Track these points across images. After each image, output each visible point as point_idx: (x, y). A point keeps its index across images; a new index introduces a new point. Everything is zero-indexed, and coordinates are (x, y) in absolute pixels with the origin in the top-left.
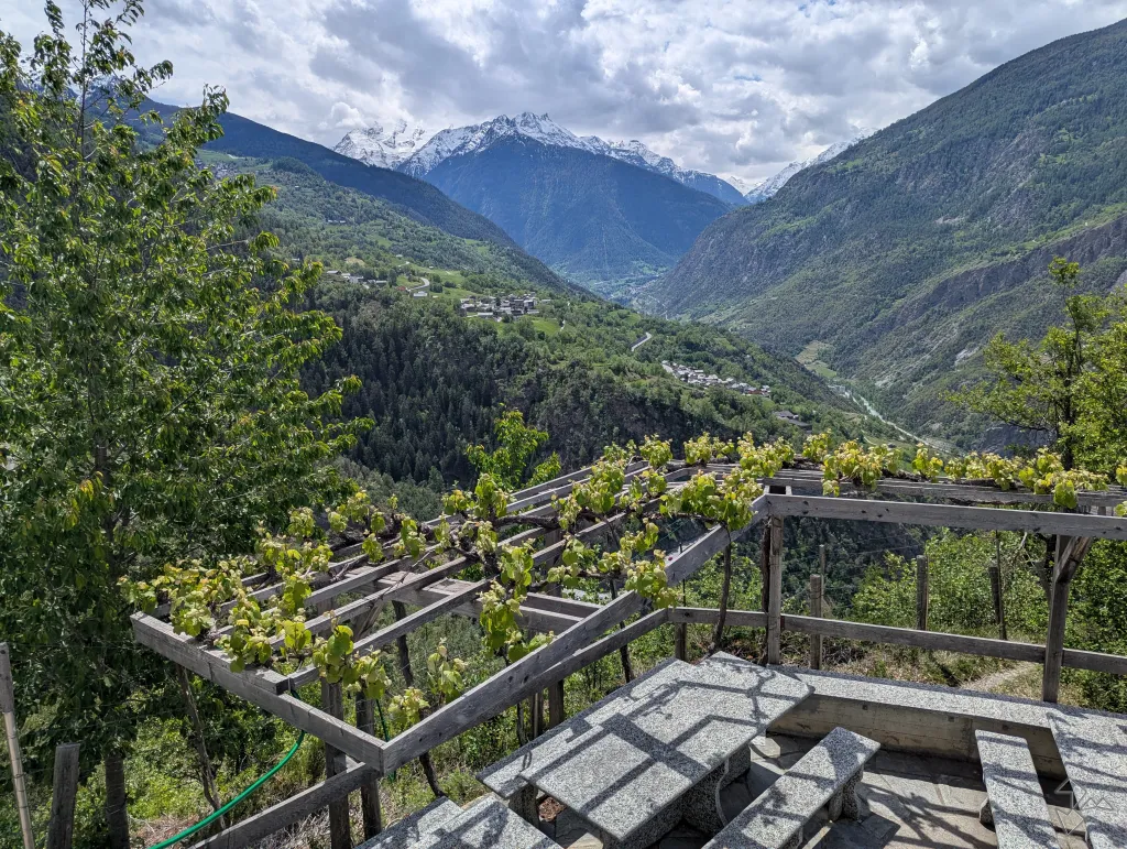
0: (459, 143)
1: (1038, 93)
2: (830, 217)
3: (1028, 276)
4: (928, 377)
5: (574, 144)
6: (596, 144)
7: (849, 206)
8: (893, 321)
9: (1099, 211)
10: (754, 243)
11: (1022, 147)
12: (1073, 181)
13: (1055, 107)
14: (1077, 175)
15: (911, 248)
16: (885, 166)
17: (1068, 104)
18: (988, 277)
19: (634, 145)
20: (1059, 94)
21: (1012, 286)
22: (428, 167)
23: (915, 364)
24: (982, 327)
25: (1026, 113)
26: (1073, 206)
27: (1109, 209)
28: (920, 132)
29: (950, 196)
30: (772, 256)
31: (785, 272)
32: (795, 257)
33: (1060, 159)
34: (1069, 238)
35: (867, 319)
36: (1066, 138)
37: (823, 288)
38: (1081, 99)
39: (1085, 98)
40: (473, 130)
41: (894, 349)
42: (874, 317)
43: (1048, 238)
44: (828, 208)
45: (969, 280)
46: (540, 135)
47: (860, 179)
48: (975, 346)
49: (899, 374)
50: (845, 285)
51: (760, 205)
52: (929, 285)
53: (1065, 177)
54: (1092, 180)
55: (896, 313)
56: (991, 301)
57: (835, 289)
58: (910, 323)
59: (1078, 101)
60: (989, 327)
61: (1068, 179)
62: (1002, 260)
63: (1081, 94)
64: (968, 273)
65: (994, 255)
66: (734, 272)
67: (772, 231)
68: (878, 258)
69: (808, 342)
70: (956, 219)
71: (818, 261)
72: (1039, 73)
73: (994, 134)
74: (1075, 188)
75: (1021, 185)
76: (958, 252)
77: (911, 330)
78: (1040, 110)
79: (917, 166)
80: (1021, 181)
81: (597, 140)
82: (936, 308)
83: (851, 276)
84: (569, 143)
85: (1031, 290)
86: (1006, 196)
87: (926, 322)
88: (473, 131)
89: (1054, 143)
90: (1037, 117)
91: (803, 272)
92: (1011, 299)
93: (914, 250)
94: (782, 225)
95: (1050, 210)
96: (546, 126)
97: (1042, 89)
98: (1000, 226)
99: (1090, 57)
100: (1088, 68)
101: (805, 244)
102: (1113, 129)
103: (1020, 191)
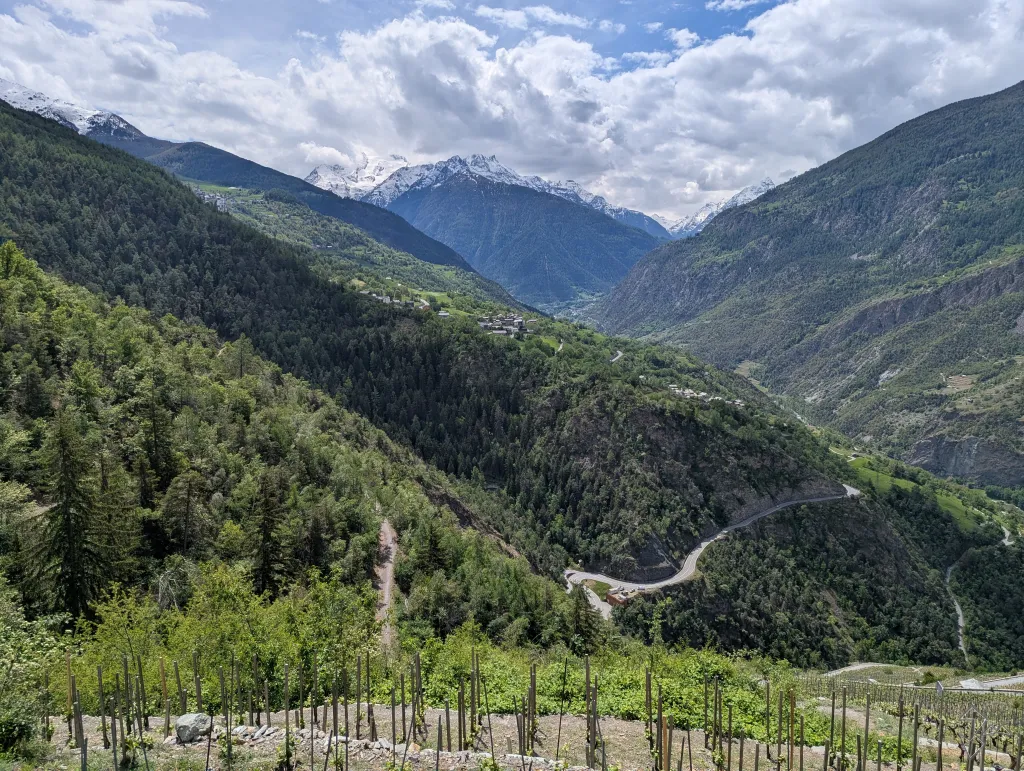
0: (415, 179)
1: (938, 148)
2: (754, 251)
3: (941, 307)
4: (855, 394)
5: (518, 183)
6: (538, 183)
7: (771, 243)
8: (818, 344)
9: (1000, 251)
10: (685, 273)
11: (925, 195)
12: (974, 225)
13: (954, 160)
14: (977, 220)
15: (830, 280)
16: (803, 208)
17: (965, 158)
18: (904, 307)
19: (570, 184)
20: (956, 150)
21: (926, 315)
22: (388, 200)
23: (843, 382)
24: (902, 351)
25: (928, 165)
26: (975, 246)
27: (1010, 250)
28: (832, 180)
29: (862, 234)
30: (703, 284)
31: (715, 299)
32: (723, 286)
33: (961, 205)
34: (976, 274)
35: (794, 342)
36: (965, 187)
37: (752, 314)
38: (976, 155)
39: (980, 154)
40: (428, 167)
41: (820, 368)
42: (799, 341)
43: (957, 274)
44: (752, 244)
45: (887, 309)
46: (489, 174)
47: (781, 218)
48: (896, 368)
49: (827, 391)
50: (773, 312)
51: (689, 239)
52: (850, 313)
53: (966, 221)
54: (990, 224)
55: (820, 337)
56: (909, 328)
57: (763, 315)
58: (833, 346)
59: (974, 157)
60: (908, 351)
61: (970, 223)
62: (917, 292)
63: (976, 150)
64: (886, 303)
65: (909, 287)
66: (667, 298)
67: (702, 263)
68: (801, 288)
69: (740, 361)
70: (870, 256)
71: (744, 289)
72: (937, 132)
73: (901, 183)
74: (976, 230)
75: (927, 227)
76: (874, 284)
77: (836, 351)
78: (941, 163)
79: (831, 209)
80: (927, 224)
81: (539, 179)
82: (857, 333)
83: (776, 303)
84: (514, 182)
85: (944, 318)
86: (914, 237)
87: (849, 345)
88: (428, 169)
89: (954, 192)
90: (938, 169)
91: (731, 299)
92: (927, 327)
93: (833, 282)
94: (711, 258)
95: (955, 250)
96: (493, 166)
97: (941, 145)
98: (909, 263)
99: (983, 119)
100: (980, 128)
101: (733, 274)
102: (1006, 181)
103: (926, 232)
